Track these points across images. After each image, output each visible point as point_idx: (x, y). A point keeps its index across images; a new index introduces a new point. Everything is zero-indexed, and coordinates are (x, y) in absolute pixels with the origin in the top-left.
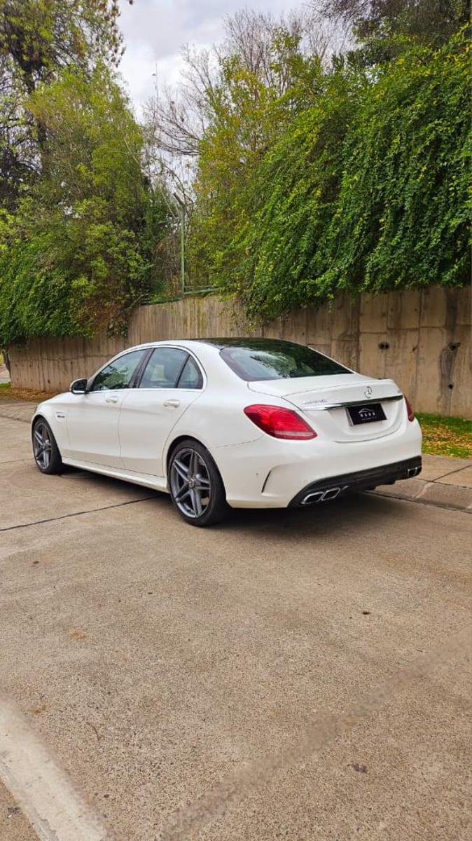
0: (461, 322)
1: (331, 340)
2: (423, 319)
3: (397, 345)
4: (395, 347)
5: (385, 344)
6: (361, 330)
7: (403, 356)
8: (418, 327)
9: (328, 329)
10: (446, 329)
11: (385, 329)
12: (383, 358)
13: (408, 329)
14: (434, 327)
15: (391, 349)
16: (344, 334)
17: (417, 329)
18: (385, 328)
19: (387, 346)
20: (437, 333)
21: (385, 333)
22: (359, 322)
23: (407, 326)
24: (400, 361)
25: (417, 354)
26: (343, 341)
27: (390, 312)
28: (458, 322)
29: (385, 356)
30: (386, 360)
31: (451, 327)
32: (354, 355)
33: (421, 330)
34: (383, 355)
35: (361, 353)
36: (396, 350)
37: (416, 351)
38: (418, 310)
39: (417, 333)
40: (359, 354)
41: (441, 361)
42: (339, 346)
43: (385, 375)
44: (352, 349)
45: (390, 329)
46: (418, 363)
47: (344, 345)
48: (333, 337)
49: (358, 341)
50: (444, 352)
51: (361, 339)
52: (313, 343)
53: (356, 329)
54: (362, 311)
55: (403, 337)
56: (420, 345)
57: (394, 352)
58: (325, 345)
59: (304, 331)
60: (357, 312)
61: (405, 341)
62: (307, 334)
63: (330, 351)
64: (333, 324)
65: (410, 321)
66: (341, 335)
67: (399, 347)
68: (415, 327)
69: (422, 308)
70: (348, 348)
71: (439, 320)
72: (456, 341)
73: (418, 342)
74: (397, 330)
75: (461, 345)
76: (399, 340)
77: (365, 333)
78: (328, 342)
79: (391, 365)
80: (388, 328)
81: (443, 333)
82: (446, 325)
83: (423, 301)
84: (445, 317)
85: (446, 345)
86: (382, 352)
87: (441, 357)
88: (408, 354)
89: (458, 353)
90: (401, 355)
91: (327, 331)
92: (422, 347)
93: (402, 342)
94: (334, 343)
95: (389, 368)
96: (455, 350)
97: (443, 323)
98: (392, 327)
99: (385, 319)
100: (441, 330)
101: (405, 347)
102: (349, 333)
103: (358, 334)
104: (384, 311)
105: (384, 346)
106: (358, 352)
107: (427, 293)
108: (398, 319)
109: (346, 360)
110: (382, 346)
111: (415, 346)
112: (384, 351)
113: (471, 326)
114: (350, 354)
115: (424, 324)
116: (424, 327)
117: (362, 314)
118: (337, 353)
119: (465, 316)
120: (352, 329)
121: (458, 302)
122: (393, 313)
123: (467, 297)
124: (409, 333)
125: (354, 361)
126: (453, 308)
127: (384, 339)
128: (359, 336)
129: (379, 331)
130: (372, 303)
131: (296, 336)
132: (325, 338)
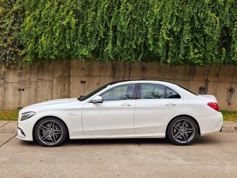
0: (117, 74)
1: (53, 78)
2: (102, 72)
3: (90, 82)
4: (88, 82)
6: (71, 75)
8: (99, 75)
9: (51, 73)
10: (112, 77)
12: (83, 87)
13: (95, 76)
14: (106, 76)
15: (87, 83)
16: (62, 76)
17: (99, 76)
18: (84, 74)
19: (84, 82)
21: (83, 77)
22: (70, 71)
24: (91, 89)
27: (86, 68)
28: (116, 74)
29: (84, 86)
32: (67, 85)
33: (101, 76)
34: (83, 85)
35: (71, 85)
36: (89, 84)
37: (98, 84)
38: (100, 68)
40: (70, 85)
42: (58, 81)
45: (86, 75)
47: (61, 81)
48: (55, 77)
51: (71, 78)
52: (42, 79)
53: (68, 74)
54: (71, 66)
55: (92, 79)
56: (101, 82)
57: (88, 84)
58: (49, 80)
59: (36, 72)
60: (69, 67)
61: (93, 80)
62: (38, 74)
63: (53, 83)
64: (55, 71)
65: (96, 72)
66: (60, 76)
68: (98, 75)
70: (63, 82)
71: (109, 72)
73: (100, 81)
74: (89, 75)
76: (91, 80)
77: (73, 76)
78: (51, 79)
80: (85, 75)
84: (111, 72)
88: (95, 86)
90: (91, 86)
91: (51, 74)
92: (101, 83)
94: (55, 80)
95: (86, 91)
97: (110, 74)
98: (87, 74)
99: (83, 70)
100: (109, 77)
101: (93, 83)
102: (64, 75)
103: (69, 76)
104: (83, 67)
108: (90, 71)
109: (62, 88)
110: (82, 82)
111: (98, 83)
112: (83, 84)
113: (122, 76)
114: (65, 85)
115: (102, 74)
116: (102, 75)
117: (72, 68)
118: (57, 84)
119: (119, 73)
120: (66, 74)
121: (116, 67)
122: (88, 69)
123: (120, 65)
124: (95, 77)
125: (67, 88)
126: (114, 69)
127: (83, 79)
128: (70, 77)
129: (81, 75)
130: (77, 63)
131: (30, 75)
132: (50, 77)
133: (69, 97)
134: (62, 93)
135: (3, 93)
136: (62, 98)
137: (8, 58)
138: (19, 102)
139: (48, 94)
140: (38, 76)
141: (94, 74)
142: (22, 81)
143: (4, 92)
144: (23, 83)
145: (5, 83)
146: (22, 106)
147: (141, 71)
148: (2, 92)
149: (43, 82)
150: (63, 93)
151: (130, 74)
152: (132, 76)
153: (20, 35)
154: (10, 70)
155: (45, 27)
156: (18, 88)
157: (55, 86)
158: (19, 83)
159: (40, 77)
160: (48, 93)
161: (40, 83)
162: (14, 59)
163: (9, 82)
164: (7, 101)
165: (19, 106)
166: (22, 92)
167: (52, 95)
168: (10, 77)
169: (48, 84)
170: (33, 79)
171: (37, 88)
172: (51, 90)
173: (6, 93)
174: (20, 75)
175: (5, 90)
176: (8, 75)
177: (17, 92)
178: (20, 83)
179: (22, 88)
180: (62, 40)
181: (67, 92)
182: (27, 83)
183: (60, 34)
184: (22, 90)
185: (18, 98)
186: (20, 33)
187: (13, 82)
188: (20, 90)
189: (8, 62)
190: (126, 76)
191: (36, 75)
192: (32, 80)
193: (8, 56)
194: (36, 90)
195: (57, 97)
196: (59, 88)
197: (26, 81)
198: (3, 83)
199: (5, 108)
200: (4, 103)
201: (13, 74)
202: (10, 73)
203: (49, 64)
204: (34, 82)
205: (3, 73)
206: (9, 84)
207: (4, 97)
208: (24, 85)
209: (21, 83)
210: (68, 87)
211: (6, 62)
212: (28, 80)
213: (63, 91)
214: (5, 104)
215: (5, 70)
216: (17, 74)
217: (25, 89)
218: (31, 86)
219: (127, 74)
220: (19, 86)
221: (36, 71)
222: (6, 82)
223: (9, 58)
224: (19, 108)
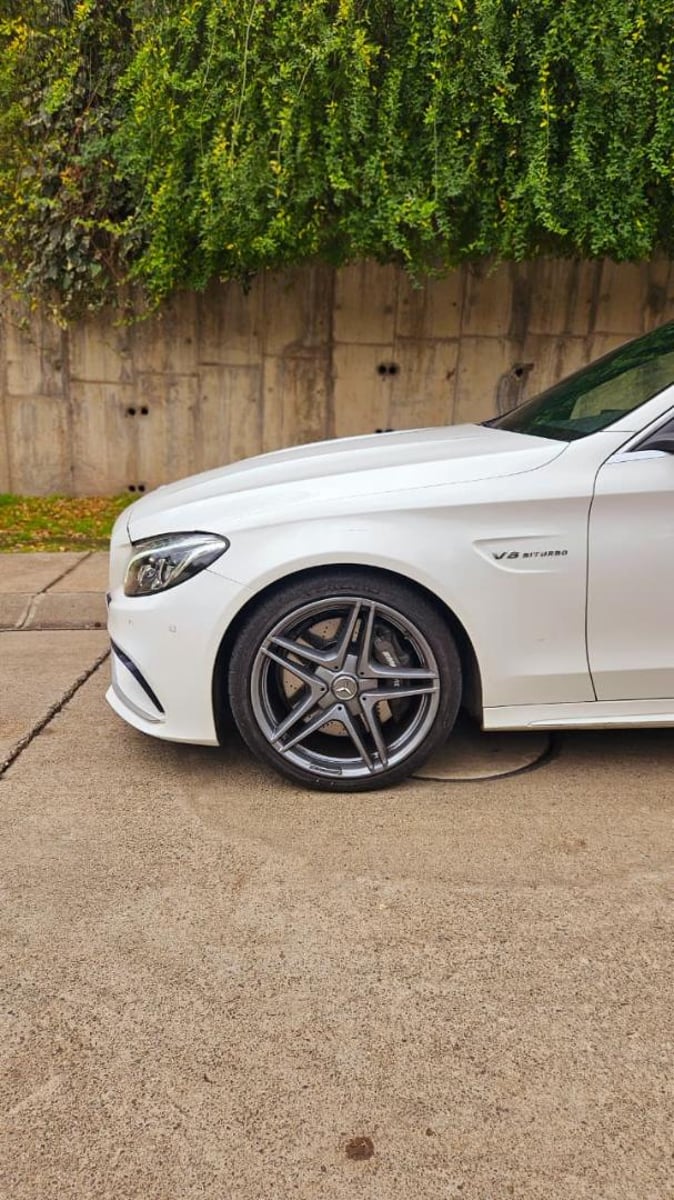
0: (535, 329)
1: (264, 355)
2: (468, 322)
3: (415, 368)
4: (410, 370)
5: (388, 367)
6: (337, 338)
7: (426, 387)
8: (457, 334)
9: (255, 334)
10: (510, 339)
11: (389, 338)
12: (386, 392)
13: (440, 340)
14: (485, 336)
15: (402, 375)
16: (298, 344)
17: (455, 339)
18: (391, 335)
19: (393, 370)
20: (494, 348)
21: (389, 345)
22: (331, 321)
23: (437, 332)
24: (420, 396)
25: (456, 383)
26: (294, 358)
27: (400, 305)
28: (531, 329)
29: (391, 387)
30: (391, 396)
31: (518, 337)
32: (320, 385)
33: (463, 340)
34: (384, 386)
35: (338, 383)
36: (413, 375)
37: (453, 378)
38: (460, 304)
39: (456, 345)
40: (332, 384)
41: (498, 396)
42: (282, 368)
43: (389, 424)
44: (315, 374)
45: (400, 338)
46: (456, 399)
47: (297, 366)
48: (270, 350)
49: (330, 359)
50: (505, 379)
51: (337, 355)
52: (216, 360)
53: (325, 338)
54: (339, 295)
55: (428, 353)
56: (461, 367)
57: (410, 379)
58: (248, 367)
59: (191, 332)
60: (326, 304)
61: (432, 361)
62: (200, 339)
63: (262, 378)
64: (268, 323)
65: (443, 324)
66: (288, 347)
67: (419, 370)
68: (451, 334)
69: (467, 301)
70: (305, 372)
71: (499, 325)
72: (526, 361)
73: (459, 360)
74: (416, 339)
75: (535, 369)
76: (419, 358)
77: (346, 344)
78: (256, 359)
79: (404, 404)
80: (397, 335)
81: (504, 347)
82: (509, 334)
83: (469, 291)
84: (509, 320)
85: (509, 367)
86: (384, 380)
87: (499, 388)
88: (438, 383)
89: (529, 381)
90: (422, 385)
91: (253, 338)
92: (465, 371)
93: (425, 363)
94: (271, 367)
96: (522, 377)
97: (505, 330)
98: (406, 334)
99: (390, 318)
100: (500, 342)
101: (430, 372)
102: (307, 343)
103: (330, 346)
104: (389, 302)
105: (388, 370)
106: (330, 381)
107: (478, 275)
108: (418, 318)
109: (302, 397)
110: (382, 370)
111: (451, 370)
112: (388, 379)
113: (553, 336)
114: (311, 385)
115: (470, 330)
116: (470, 336)
117: (339, 307)
118: (278, 382)
119: (544, 319)
120: (315, 334)
121: (534, 296)
122: (408, 308)
123: (549, 287)
124: (439, 346)
125: (320, 398)
126: (523, 305)
127: (387, 356)
128: (330, 350)
129: (378, 340)
130: (362, 286)
131: (167, 344)
132: (248, 352)
133: (328, 434)
134: (298, 422)
135: (65, 428)
136: (300, 442)
137: (70, 267)
138: (133, 464)
139: (246, 427)
140: (199, 349)
141: (436, 330)
142: (137, 373)
143: (71, 423)
144: (140, 384)
145: (72, 384)
146: (143, 479)
147: (643, 309)
148: (60, 422)
149: (221, 374)
150: (303, 421)
151: (592, 325)
152: (600, 333)
153: (112, 149)
154: (86, 329)
155: (226, 93)
156: (121, 406)
157: (270, 390)
158: (126, 380)
159: (210, 354)
160: (243, 422)
161: (211, 381)
162: (96, 270)
163: (85, 381)
164: (84, 459)
165: (132, 477)
166: (143, 423)
167: (260, 428)
168: (88, 356)
169: (243, 382)
170: (182, 361)
171: (198, 402)
172: (254, 407)
173: (78, 428)
174: (126, 348)
175: (70, 412)
176: (77, 349)
177: (120, 420)
178: (131, 380)
179: (140, 402)
180: (308, 159)
181: (319, 416)
182: (156, 380)
183: (298, 123)
184: (138, 412)
185: (125, 443)
186: (113, 138)
187: (101, 377)
188: (132, 412)
189: (73, 285)
190: (576, 333)
191: (193, 346)
192: (178, 369)
193: (68, 259)
194: (195, 411)
195: (280, 439)
196: (288, 399)
197: (154, 372)
198: (60, 384)
199: (79, 487)
200: (72, 468)
201: (100, 342)
202: (87, 339)
203: (246, 293)
204: (184, 375)
205: (57, 339)
206: (87, 387)
207: (70, 445)
208: (145, 393)
209: (134, 385)
210: (325, 393)
211: (66, 286)
212: (159, 370)
213: (303, 412)
214: (76, 472)
215: (64, 325)
216: (113, 342)
217: (151, 408)
218: (173, 394)
219: (580, 327)
220: (127, 397)
221: (192, 327)
222: (71, 380)
223: (74, 269)
224: (132, 488)
